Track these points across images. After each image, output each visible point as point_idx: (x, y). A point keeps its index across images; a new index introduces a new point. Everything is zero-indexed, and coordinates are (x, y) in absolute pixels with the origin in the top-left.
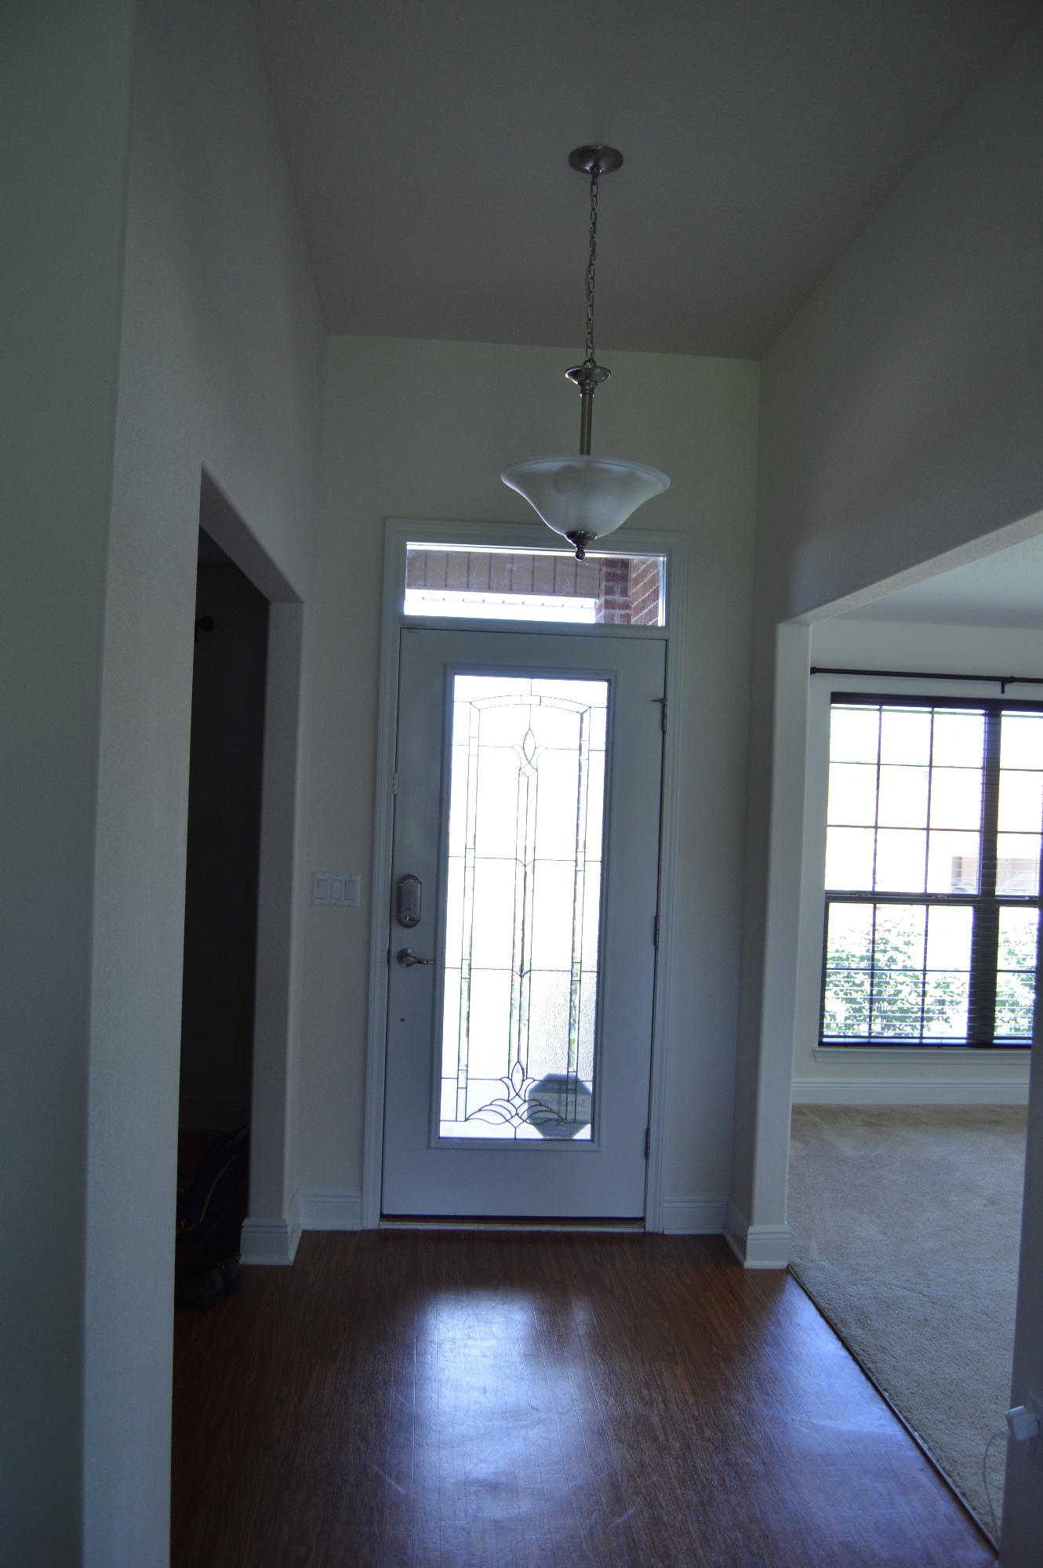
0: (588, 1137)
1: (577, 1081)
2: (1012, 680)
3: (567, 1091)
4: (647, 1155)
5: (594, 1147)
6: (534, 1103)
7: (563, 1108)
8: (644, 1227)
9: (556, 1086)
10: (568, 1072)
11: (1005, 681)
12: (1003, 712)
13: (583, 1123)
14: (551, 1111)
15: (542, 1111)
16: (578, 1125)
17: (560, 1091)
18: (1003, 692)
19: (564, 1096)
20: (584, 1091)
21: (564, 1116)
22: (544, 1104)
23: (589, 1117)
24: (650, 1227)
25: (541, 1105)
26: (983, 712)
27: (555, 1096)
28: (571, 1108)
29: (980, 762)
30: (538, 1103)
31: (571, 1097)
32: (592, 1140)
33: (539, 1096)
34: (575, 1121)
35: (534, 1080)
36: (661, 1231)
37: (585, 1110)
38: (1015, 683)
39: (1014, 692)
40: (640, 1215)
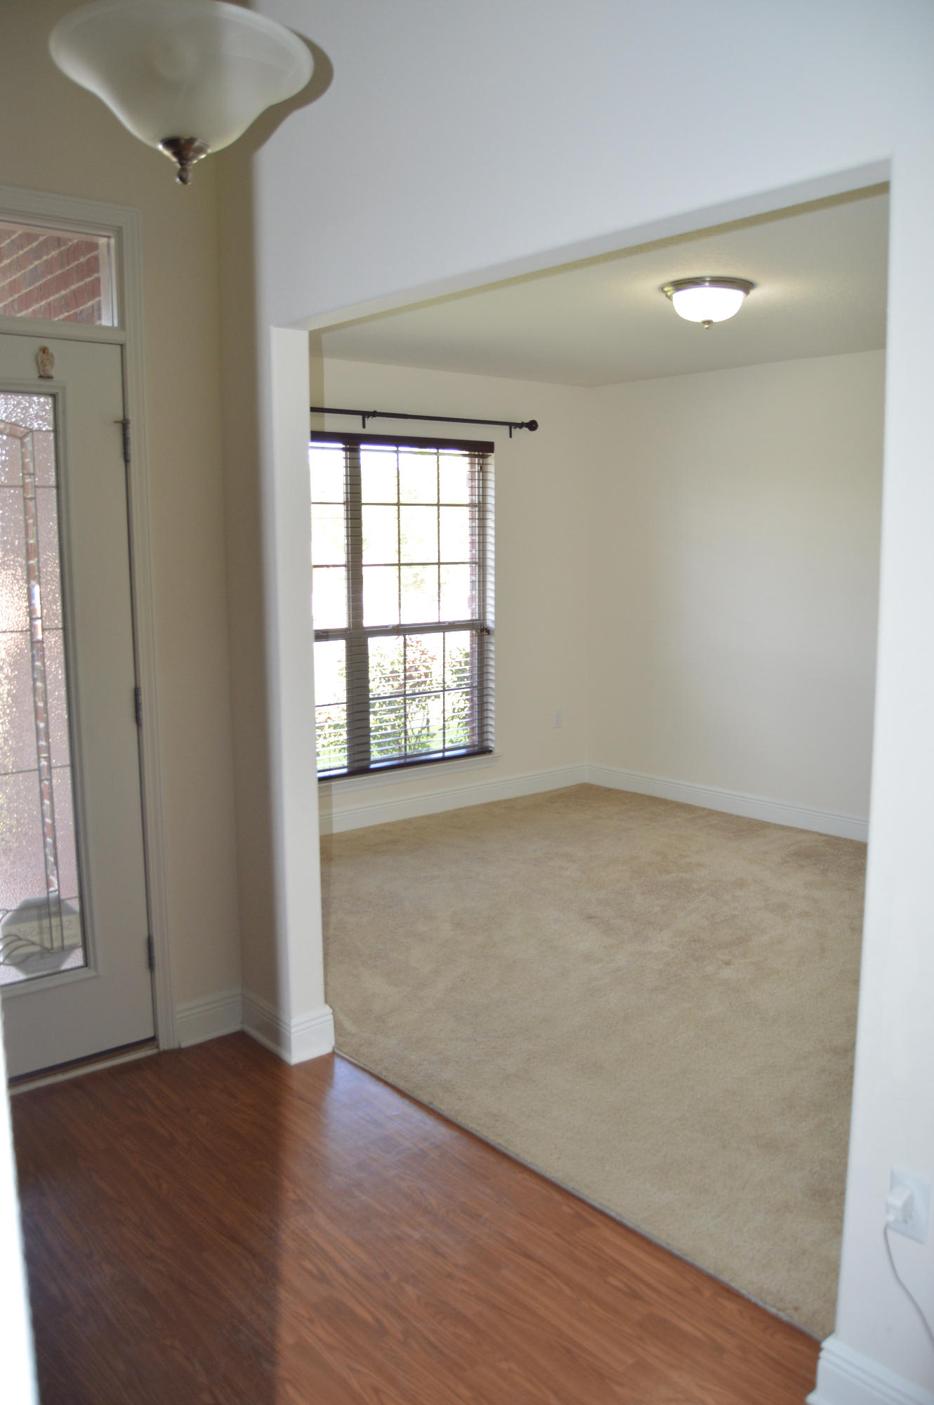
0: (80, 962)
1: (59, 901)
2: (375, 414)
3: (49, 915)
4: (151, 965)
5: (89, 973)
6: (9, 939)
7: (46, 936)
8: (158, 1047)
9: (34, 912)
10: (48, 893)
11: (365, 415)
12: (362, 447)
13: (73, 948)
14: (33, 943)
15: (22, 946)
16: (65, 951)
17: (40, 918)
18: (364, 427)
19: (45, 922)
20: (70, 911)
21: (48, 945)
22: (22, 937)
23: (78, 940)
24: (165, 1044)
25: (20, 939)
26: (341, 446)
27: (35, 924)
28: (56, 934)
29: (341, 497)
30: (14, 938)
31: (55, 921)
32: (86, 964)
33: (14, 929)
34: (62, 948)
35: (8, 912)
36: (176, 1046)
37: (73, 933)
38: (377, 417)
39: (374, 427)
40: (150, 1034)
